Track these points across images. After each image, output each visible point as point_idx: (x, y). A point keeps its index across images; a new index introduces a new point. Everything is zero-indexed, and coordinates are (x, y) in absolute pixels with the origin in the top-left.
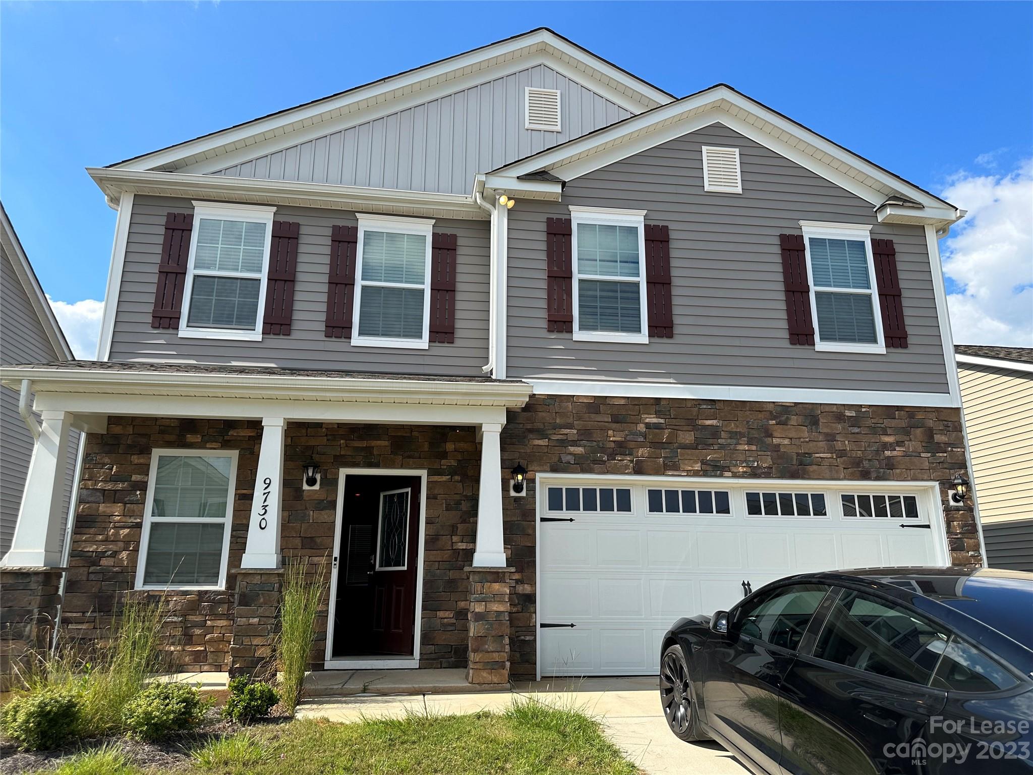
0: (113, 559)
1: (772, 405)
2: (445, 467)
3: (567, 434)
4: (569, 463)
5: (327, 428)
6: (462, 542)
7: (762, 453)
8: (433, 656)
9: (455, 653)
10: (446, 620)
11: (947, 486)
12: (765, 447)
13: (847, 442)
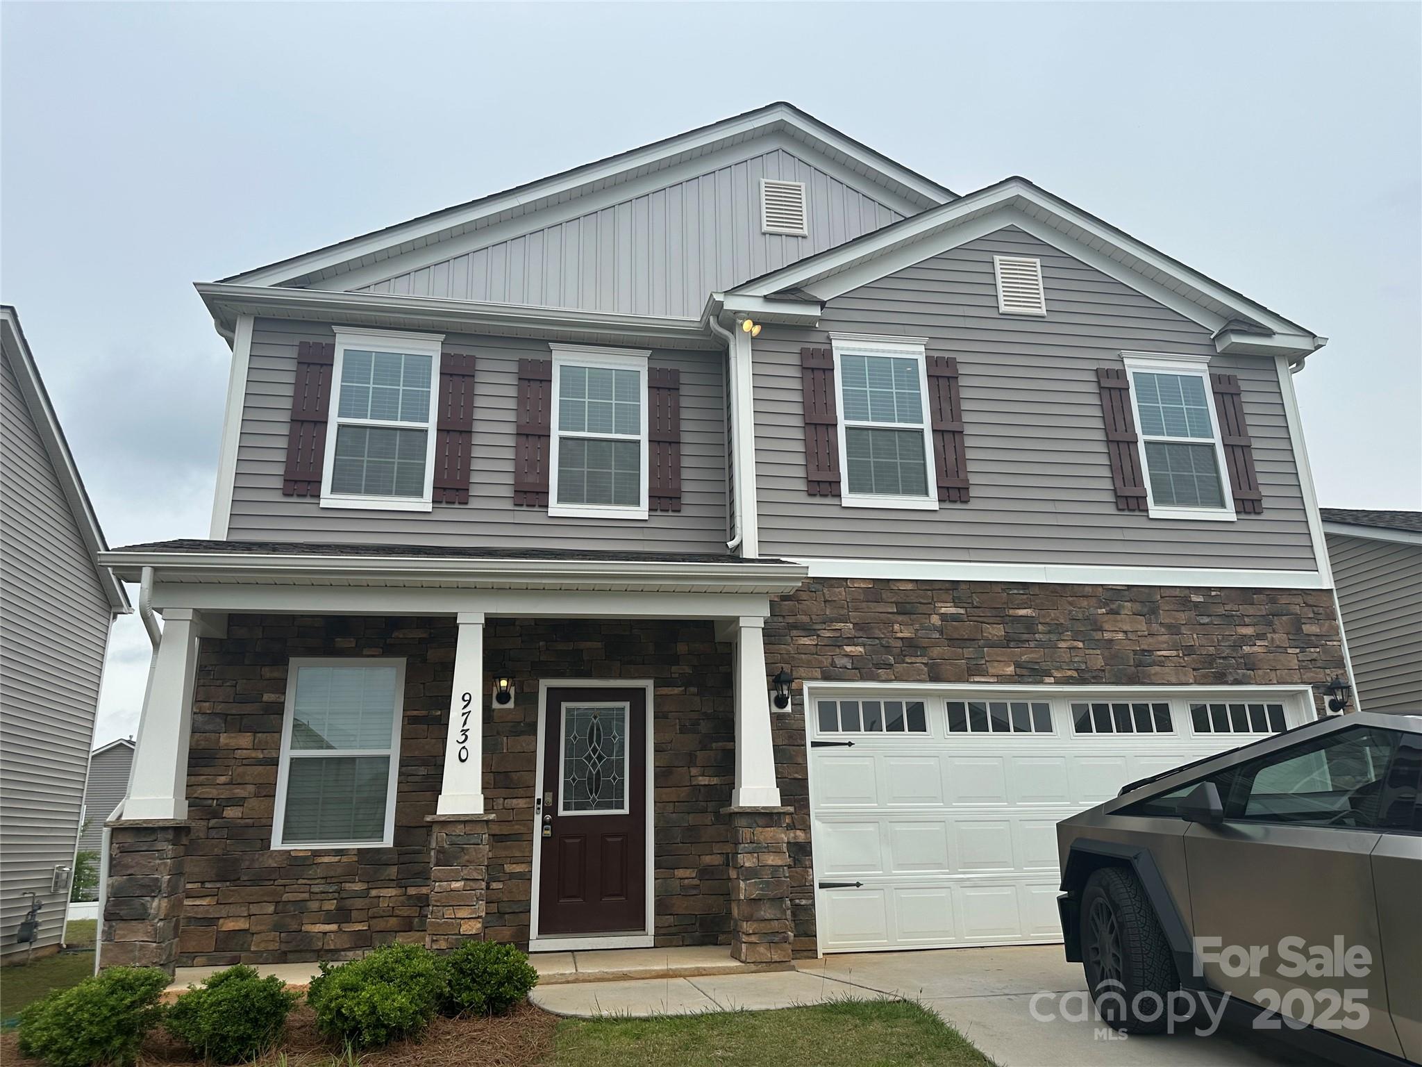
0: (240, 809)
1: (1100, 589)
2: (677, 675)
3: (840, 630)
4: (846, 668)
5: (521, 626)
6: (703, 775)
7: (1091, 651)
8: (673, 930)
9: (701, 925)
10: (686, 880)
11: (1322, 690)
12: (1092, 643)
13: (1195, 636)
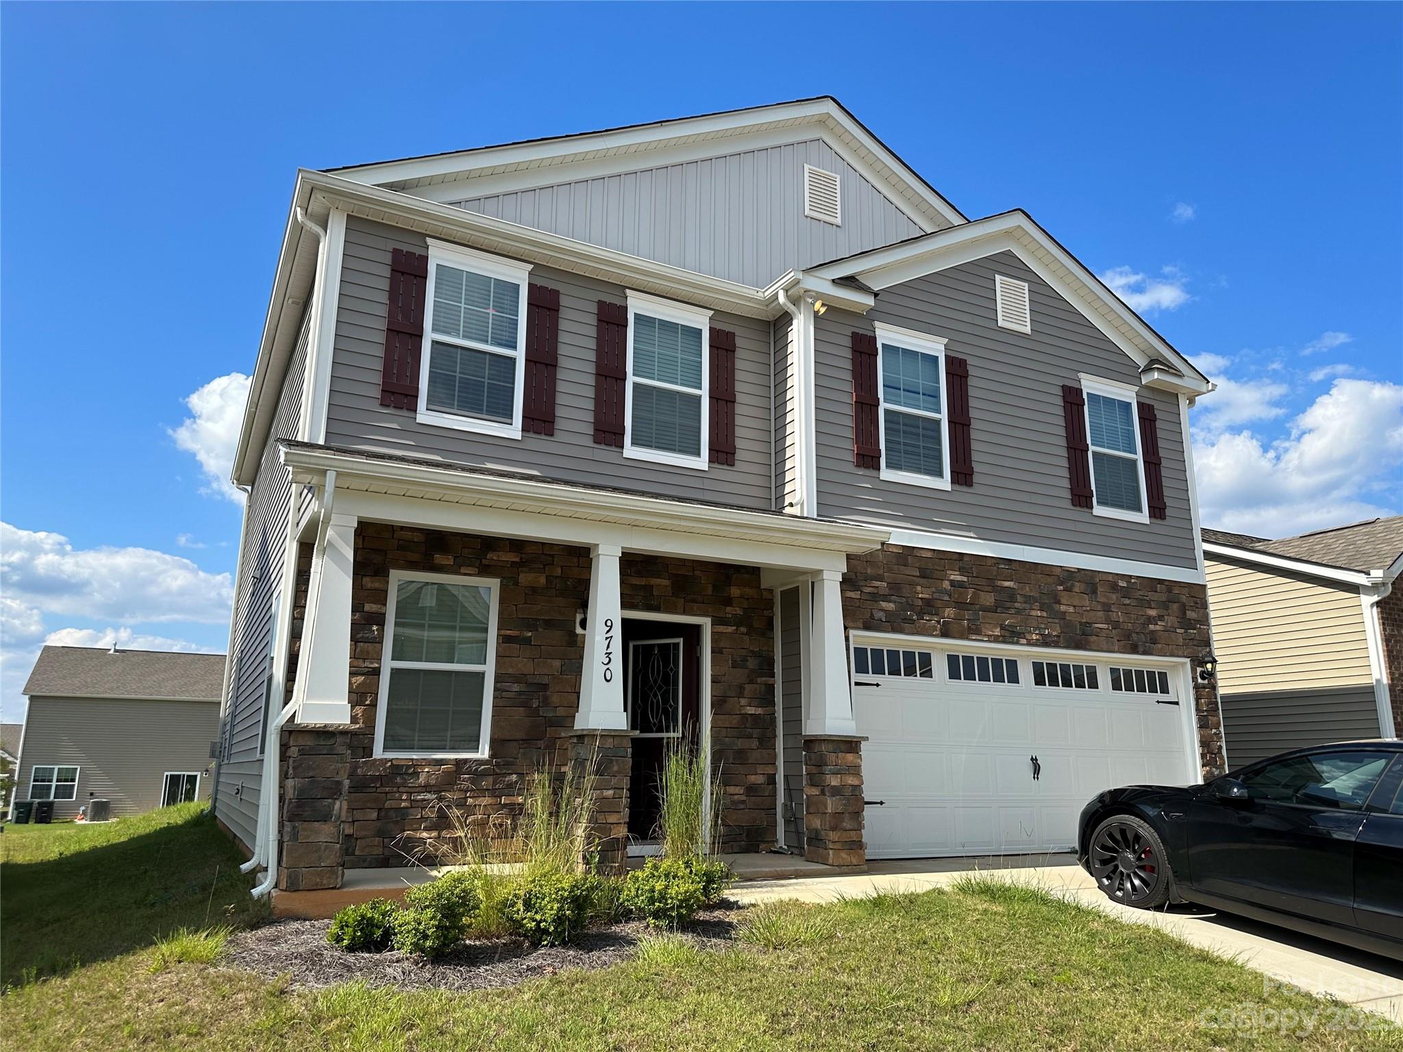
1: (1059, 569)
2: (730, 616)
3: (878, 587)
4: (881, 620)
6: (750, 706)
7: (1052, 620)
9: (747, 836)
10: (736, 797)
11: (1196, 663)
12: (1054, 614)
13: (1120, 614)
